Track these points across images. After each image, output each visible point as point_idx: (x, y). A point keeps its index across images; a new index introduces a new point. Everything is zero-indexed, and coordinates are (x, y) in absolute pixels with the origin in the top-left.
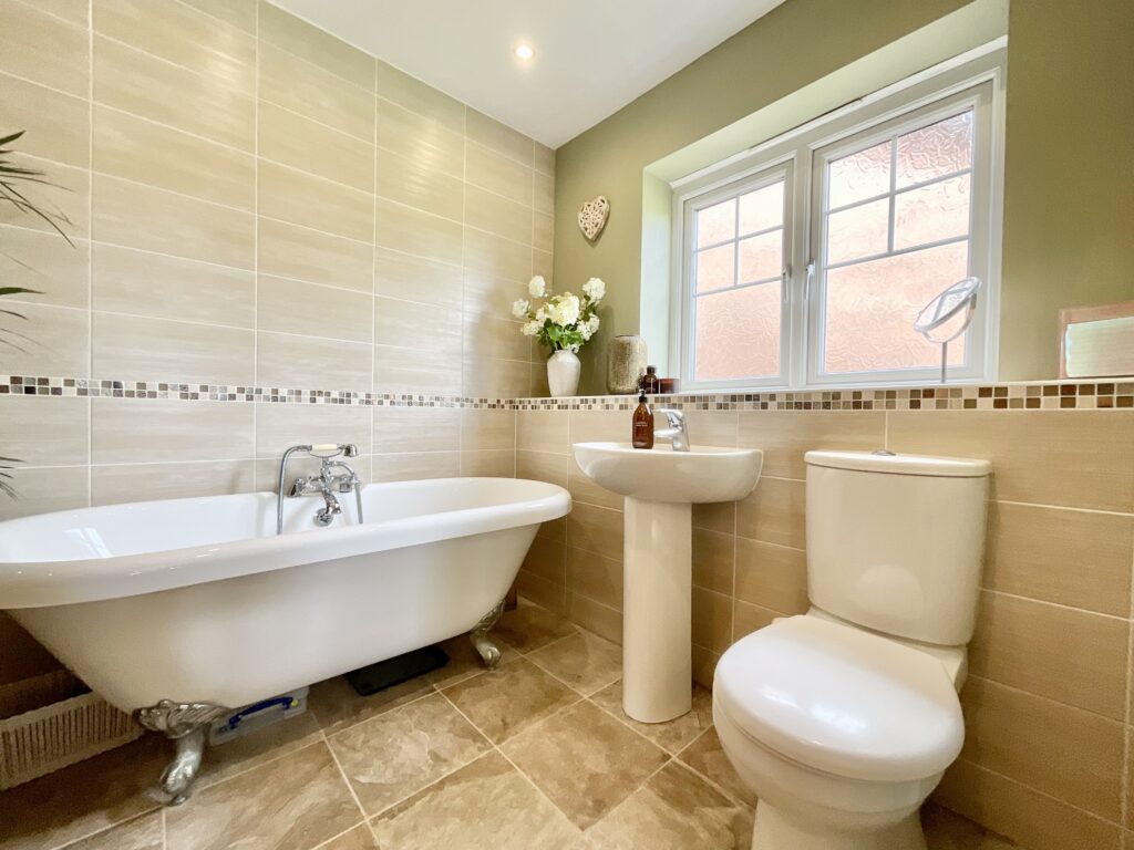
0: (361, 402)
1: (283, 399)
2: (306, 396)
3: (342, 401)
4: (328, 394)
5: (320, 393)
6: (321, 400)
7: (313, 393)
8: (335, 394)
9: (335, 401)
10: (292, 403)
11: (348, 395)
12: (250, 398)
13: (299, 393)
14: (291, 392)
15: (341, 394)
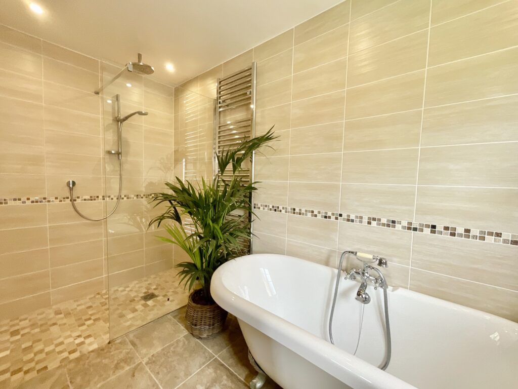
0: (404, 227)
1: (352, 221)
2: (365, 220)
3: (388, 226)
4: (379, 220)
5: (374, 219)
6: (374, 223)
7: (369, 218)
8: (384, 221)
9: (384, 225)
10: (356, 224)
11: (394, 222)
12: (337, 218)
13: (361, 218)
14: (357, 217)
15: (388, 221)
